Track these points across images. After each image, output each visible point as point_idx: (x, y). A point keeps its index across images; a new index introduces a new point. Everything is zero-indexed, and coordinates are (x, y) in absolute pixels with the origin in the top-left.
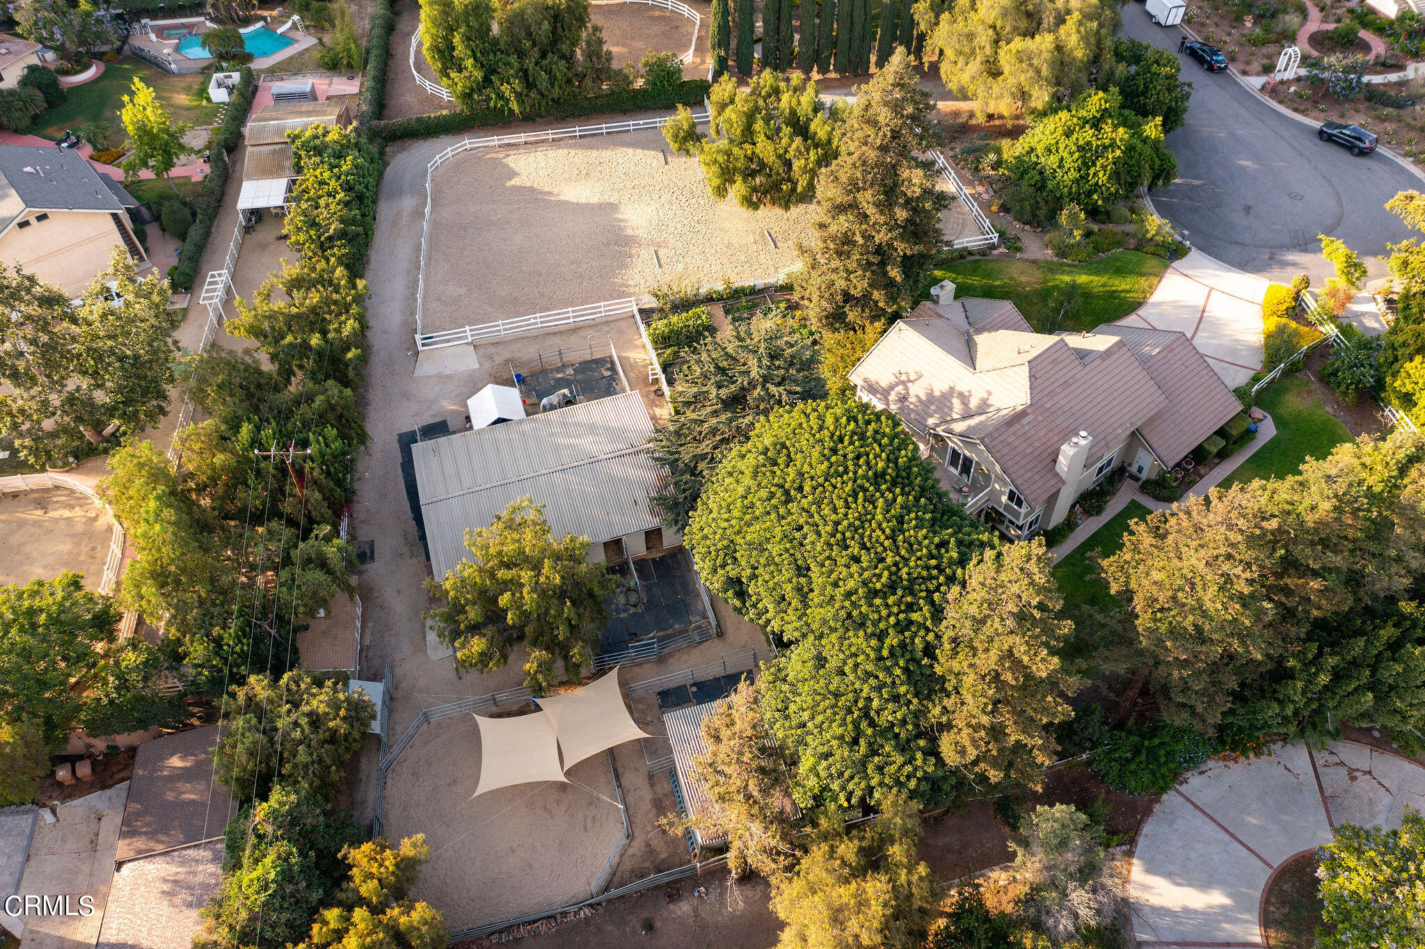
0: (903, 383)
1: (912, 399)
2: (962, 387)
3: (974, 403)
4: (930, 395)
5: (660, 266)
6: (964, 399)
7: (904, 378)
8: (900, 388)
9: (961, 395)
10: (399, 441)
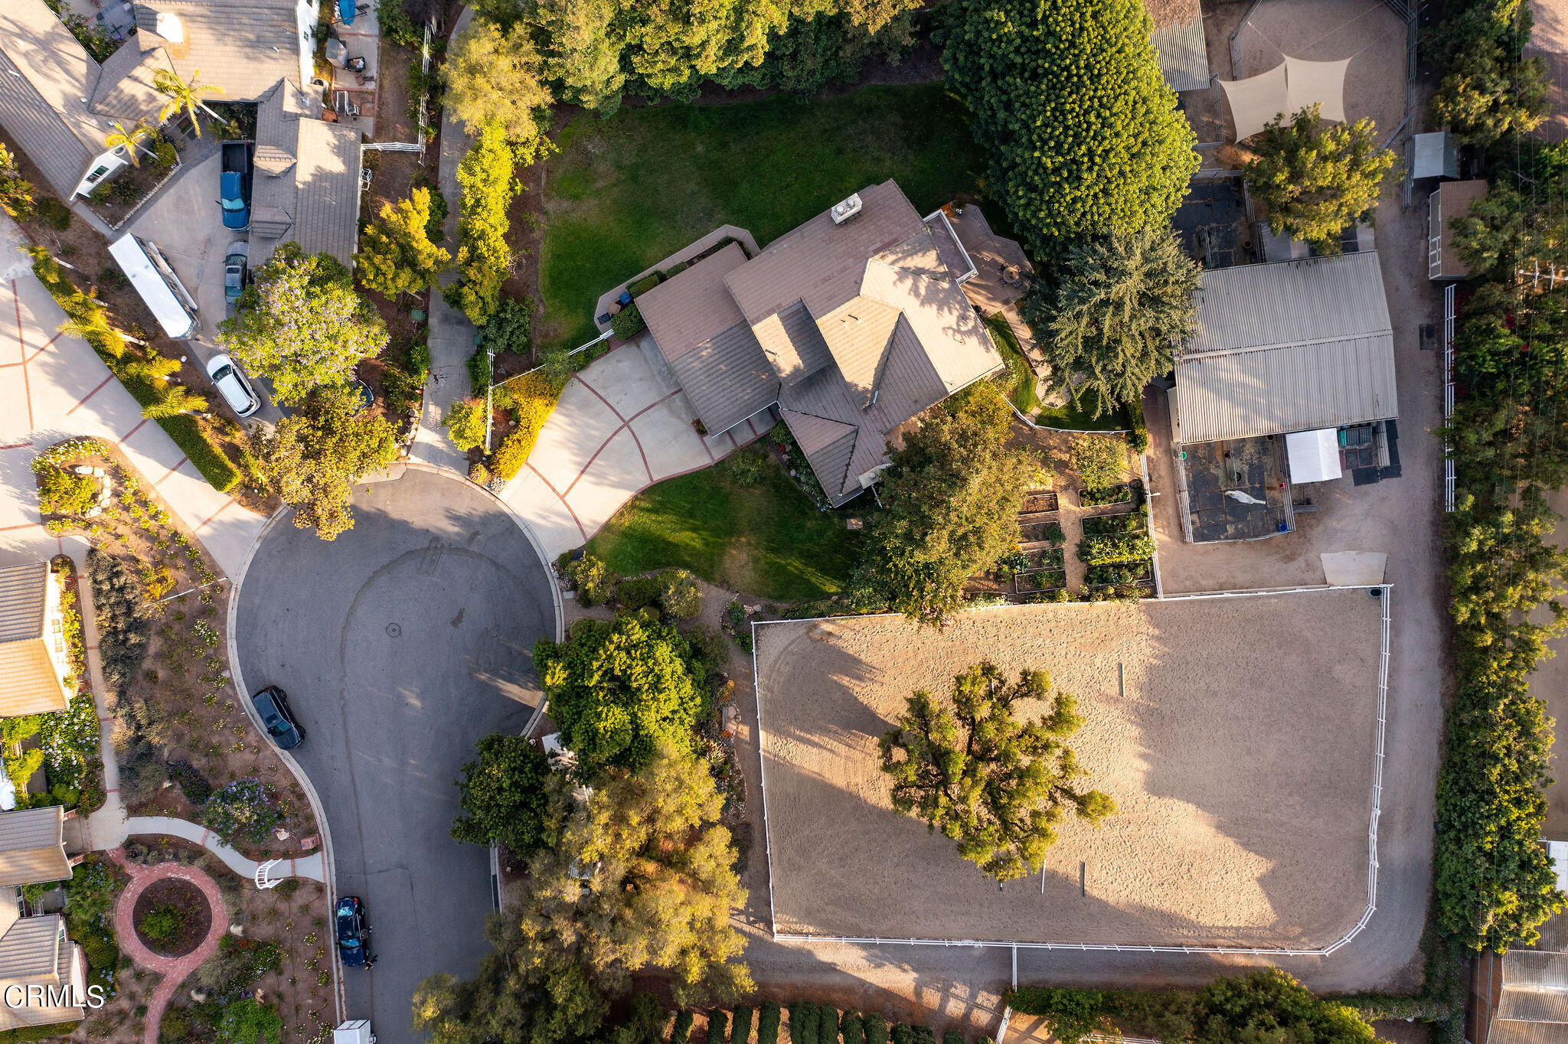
0: (959, 331)
1: (956, 313)
2: (917, 302)
3: (909, 282)
4: (940, 308)
5: (1120, 666)
6: (915, 290)
8: (963, 329)
9: (917, 295)
10: (1399, 468)
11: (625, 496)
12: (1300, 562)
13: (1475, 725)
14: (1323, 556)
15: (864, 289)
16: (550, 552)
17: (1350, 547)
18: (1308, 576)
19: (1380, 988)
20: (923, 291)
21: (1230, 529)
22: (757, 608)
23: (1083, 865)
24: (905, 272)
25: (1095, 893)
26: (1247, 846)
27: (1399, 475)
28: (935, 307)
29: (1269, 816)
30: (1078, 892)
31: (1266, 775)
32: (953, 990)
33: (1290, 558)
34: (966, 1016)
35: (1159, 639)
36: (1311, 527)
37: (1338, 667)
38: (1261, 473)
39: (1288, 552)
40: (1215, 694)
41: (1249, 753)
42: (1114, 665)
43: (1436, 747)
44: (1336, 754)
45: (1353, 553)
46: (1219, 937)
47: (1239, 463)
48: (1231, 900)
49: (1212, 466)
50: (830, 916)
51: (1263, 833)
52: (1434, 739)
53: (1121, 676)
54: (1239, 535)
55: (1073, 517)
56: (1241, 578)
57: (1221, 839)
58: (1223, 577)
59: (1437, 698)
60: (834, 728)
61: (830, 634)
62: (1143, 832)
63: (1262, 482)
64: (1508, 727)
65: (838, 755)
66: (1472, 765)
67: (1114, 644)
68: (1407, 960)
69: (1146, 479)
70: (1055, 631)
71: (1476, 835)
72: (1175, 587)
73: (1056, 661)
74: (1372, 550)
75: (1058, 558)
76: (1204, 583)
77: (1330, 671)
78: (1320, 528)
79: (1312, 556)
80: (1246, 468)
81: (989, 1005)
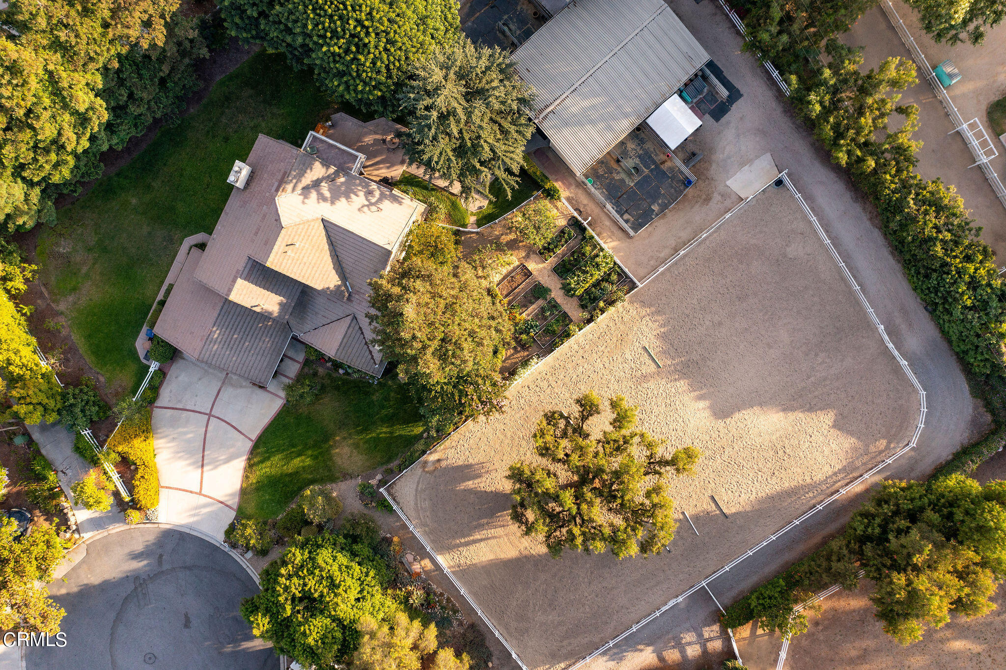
0: (372, 204)
1: (361, 194)
2: (327, 205)
3: (314, 195)
4: (348, 197)
5: (645, 348)
6: (322, 198)
7: (373, 208)
8: (373, 200)
9: (325, 199)
10: (738, 91)
11: (240, 464)
12: (716, 197)
13: (903, 226)
14: (728, 183)
15: (284, 221)
16: (217, 536)
17: (742, 164)
18: (728, 203)
19: (966, 442)
20: (327, 194)
21: (655, 207)
22: (379, 477)
23: (713, 498)
24: (306, 190)
25: (734, 510)
26: (811, 409)
27: (741, 95)
28: (343, 200)
29: (813, 379)
30: (722, 517)
31: (791, 353)
32: (684, 641)
33: (708, 199)
34: (705, 652)
35: (658, 312)
36: (708, 170)
37: (788, 249)
38: (650, 157)
39: (704, 197)
40: (720, 324)
41: (770, 346)
42: (640, 351)
43: (890, 257)
44: (828, 308)
45: (746, 167)
46: (835, 482)
47: (631, 160)
48: (826, 453)
49: (615, 175)
50: (569, 648)
51: (816, 393)
52: (885, 253)
53: (650, 355)
54: (664, 207)
55: (546, 272)
56: (684, 235)
57: (792, 416)
58: (672, 242)
59: (868, 223)
60: (485, 521)
61: (439, 460)
62: (736, 448)
63: (654, 162)
64: (926, 213)
65: (499, 538)
66: (920, 254)
67: (630, 337)
68: (971, 410)
69: (576, 214)
70: (586, 356)
71: (955, 300)
72: (646, 271)
73: (600, 374)
74: (757, 157)
75: (554, 306)
76: (662, 255)
77: (785, 255)
78: (714, 166)
79: (721, 188)
80: (637, 161)
81: (715, 634)
